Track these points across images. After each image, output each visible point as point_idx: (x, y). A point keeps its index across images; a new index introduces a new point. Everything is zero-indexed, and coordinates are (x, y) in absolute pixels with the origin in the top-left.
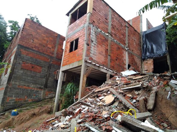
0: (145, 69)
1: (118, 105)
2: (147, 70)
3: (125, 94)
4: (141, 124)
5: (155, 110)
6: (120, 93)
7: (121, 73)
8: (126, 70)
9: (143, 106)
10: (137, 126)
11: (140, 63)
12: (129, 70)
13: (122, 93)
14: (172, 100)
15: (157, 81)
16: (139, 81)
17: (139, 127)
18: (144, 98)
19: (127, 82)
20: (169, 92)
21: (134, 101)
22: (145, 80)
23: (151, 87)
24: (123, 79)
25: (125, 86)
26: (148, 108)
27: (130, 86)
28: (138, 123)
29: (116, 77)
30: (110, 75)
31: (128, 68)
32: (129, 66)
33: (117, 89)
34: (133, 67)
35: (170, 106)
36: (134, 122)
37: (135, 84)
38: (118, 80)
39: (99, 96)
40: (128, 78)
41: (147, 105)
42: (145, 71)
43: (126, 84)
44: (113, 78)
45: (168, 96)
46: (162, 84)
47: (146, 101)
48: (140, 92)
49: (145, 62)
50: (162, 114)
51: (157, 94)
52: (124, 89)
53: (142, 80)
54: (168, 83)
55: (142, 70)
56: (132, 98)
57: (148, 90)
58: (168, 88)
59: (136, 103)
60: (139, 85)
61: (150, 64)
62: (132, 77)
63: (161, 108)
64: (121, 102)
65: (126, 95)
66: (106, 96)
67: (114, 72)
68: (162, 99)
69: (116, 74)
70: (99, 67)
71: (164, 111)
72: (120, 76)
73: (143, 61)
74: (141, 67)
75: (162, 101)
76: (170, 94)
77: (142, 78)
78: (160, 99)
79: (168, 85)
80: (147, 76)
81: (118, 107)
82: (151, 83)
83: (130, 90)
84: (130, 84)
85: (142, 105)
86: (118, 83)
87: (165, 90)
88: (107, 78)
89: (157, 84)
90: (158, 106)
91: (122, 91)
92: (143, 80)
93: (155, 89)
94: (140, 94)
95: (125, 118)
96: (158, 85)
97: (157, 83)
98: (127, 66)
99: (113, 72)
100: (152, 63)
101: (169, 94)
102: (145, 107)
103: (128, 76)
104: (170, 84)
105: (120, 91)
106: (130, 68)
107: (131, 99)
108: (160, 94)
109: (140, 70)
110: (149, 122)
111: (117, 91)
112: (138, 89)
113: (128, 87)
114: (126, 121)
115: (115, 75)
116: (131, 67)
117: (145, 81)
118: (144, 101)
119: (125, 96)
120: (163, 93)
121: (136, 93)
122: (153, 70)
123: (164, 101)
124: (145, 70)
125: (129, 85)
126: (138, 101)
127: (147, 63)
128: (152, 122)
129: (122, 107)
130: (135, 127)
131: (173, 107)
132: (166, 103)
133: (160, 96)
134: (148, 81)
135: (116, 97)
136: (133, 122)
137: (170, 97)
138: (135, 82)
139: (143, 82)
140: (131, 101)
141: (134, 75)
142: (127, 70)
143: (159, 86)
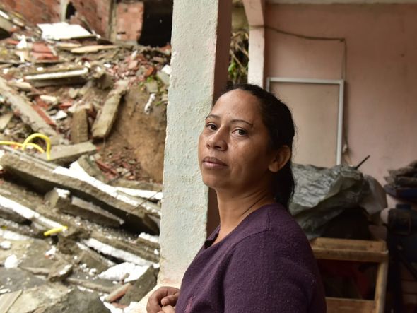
0: (118, 28)
1: (7, 127)
2: (124, 33)
3: (38, 92)
4: (54, 171)
5: (111, 138)
6: (20, 90)
7: (40, 30)
8: (56, 22)
9: (81, 128)
10: (42, 177)
11: (108, 8)
12: (70, 23)
13: (27, 91)
14: (154, 114)
15: (133, 64)
16: (84, 60)
17: (48, 178)
18: (88, 106)
19: (46, 58)
20: (152, 96)
21: (61, 114)
22: (102, 58)
23: (114, 80)
24: (39, 47)
25: (40, 69)
26: (95, 134)
27: (56, 72)
28: (46, 168)
29: (19, 37)
31: (68, 17)
32: (71, 10)
33: (10, 77)
34: (83, 14)
35: (146, 129)
36: (37, 168)
37: (71, 66)
38: (24, 50)
40: (59, 48)
41: (94, 127)
42: (118, 33)
43: (45, 65)
44: (9, 40)
45: (148, 105)
46: (142, 73)
47: (92, 115)
48: (82, 91)
49: (123, 6)
50: (127, 148)
51: (126, 98)
52: (35, 77)
53: (95, 56)
54: (155, 71)
55: (111, 31)
56: (57, 107)
57: (103, 85)
58: (152, 86)
59: (66, 121)
60: (81, 69)
61: (135, 15)
62: (70, 45)
63: (128, 134)
64: (17, 118)
65: (38, 96)
67: (16, 21)
68: (134, 111)
69: (23, 28)
71: (132, 141)
72: (35, 37)
73: (117, 3)
74: (107, 19)
75: (132, 116)
76: (153, 101)
77: (99, 51)
78: (130, 113)
79: (156, 79)
80: (111, 49)
81: (7, 132)
82: (117, 67)
84: (55, 64)
85: (78, 127)
86: (19, 58)
87: (145, 89)
89: (132, 73)
90: (122, 129)
91: (27, 85)
92: (100, 56)
93: (122, 85)
94: (82, 96)
95: (12, 158)
96: (133, 76)
97: (131, 70)
98: (63, 9)
99: (11, 21)
100: (140, 15)
101: (150, 101)
102: (86, 130)
103: (60, 41)
104: (159, 75)
105: (20, 83)
106: (72, 17)
107: (51, 110)
108: (132, 100)
109: (106, 29)
110: (81, 166)
111: (11, 82)
112: (78, 82)
114: (15, 167)
115: (17, 31)
116: (77, 14)
117: (104, 61)
118: (85, 115)
119: (33, 98)
120: (138, 96)
121: (72, 92)
122: (139, 34)
123: (137, 117)
124: (121, 30)
125: (54, 68)
126: (70, 115)
127: (126, 11)
128: (88, 166)
129: (19, 131)
131: (153, 130)
132: (141, 121)
133: (130, 104)
134: (110, 63)
135: (5, 102)
136: (33, 167)
137: (151, 109)
138: (73, 61)
139: (95, 62)
140: (52, 115)
141: (81, 40)
142: (60, 21)
143: (133, 79)
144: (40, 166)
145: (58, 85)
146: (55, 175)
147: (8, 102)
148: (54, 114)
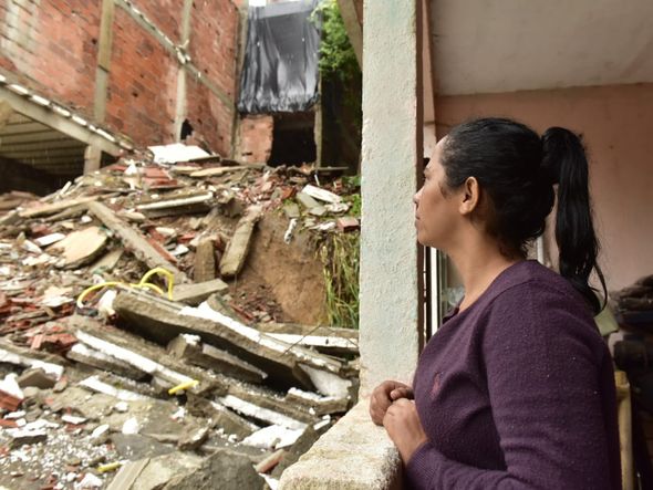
0: (243, 148)
1: (116, 266)
2: (250, 154)
3: (152, 223)
4: (180, 313)
5: (243, 276)
6: (131, 222)
7: (152, 153)
8: (170, 143)
9: (207, 263)
10: (165, 320)
11: (231, 125)
12: (186, 144)
13: (139, 222)
14: (296, 243)
15: (267, 186)
16: (208, 184)
17: (172, 322)
18: (214, 237)
19: (162, 183)
20: (293, 222)
21: (182, 248)
22: (228, 181)
23: (245, 206)
24: (151, 172)
25: (155, 196)
26: (224, 270)
27: (174, 199)
28: (170, 309)
29: (127, 162)
30: (103, 153)
31: (183, 137)
32: (187, 129)
33: (119, 206)
34: (202, 133)
35: (287, 262)
36: (159, 309)
37: (193, 191)
38: (133, 176)
39: (40, 234)
40: (175, 172)
41: (222, 263)
42: (243, 155)
43: (161, 191)
44: (115, 166)
45: (289, 232)
46: (278, 196)
47: (219, 247)
48: (206, 220)
49: (248, 122)
50: (263, 287)
51: (260, 226)
52: (148, 206)
53: (220, 179)
54: (294, 192)
55: (234, 152)
56: (176, 241)
57: (231, 212)
58: (292, 210)
59: (187, 257)
60: (205, 194)
61: (263, 131)
62: (188, 168)
63: (264, 270)
64: (129, 255)
65: (153, 227)
66: (69, 231)
67: (122, 144)
68: (271, 241)
69: (131, 152)
70: (47, 109)
71: (270, 278)
72: (146, 161)
73: (242, 118)
74: (230, 138)
75: (269, 247)
76: (295, 227)
77: (225, 173)
78: (266, 245)
79: (295, 201)
80: (239, 170)
81: (116, 272)
82: (247, 190)
83: (170, 213)
84: (173, 189)
85: (203, 262)
86: (129, 186)
87: (284, 214)
88: (88, 166)
89: (266, 196)
90: (256, 264)
91: (140, 216)
92: (226, 179)
93: (255, 210)
94: (206, 226)
95: (128, 299)
96: (268, 199)
97: (264, 193)
98: (177, 129)
99: (117, 144)
100: (269, 132)
101: (291, 227)
102: (213, 266)
103: (176, 164)
104: (300, 196)
105: (131, 213)
106: (188, 137)
107: (169, 244)
108: (267, 228)
109: (228, 148)
110: (212, 306)
111: (120, 213)
112: (200, 210)
113: (167, 200)
114: (131, 309)
115: (124, 156)
116: (194, 133)
117: (231, 183)
118: (211, 247)
119: (147, 230)
120: (275, 223)
121: (194, 222)
122: (269, 154)
123: (275, 248)
124: (246, 150)
125: (172, 195)
126: (193, 249)
127: (252, 127)
128: (220, 307)
129: (131, 271)
130: (161, 323)
131: (296, 262)
132: (280, 253)
133: (265, 233)
134: (239, 185)
135: (114, 236)
136: (155, 308)
137: (292, 237)
138: (194, 185)
139: (221, 186)
140: (170, 250)
141: (200, 162)
142: (174, 142)
143: (268, 202)
144: (163, 307)
145: (176, 214)
146: (181, 317)
147: (117, 235)
148: (173, 249)
